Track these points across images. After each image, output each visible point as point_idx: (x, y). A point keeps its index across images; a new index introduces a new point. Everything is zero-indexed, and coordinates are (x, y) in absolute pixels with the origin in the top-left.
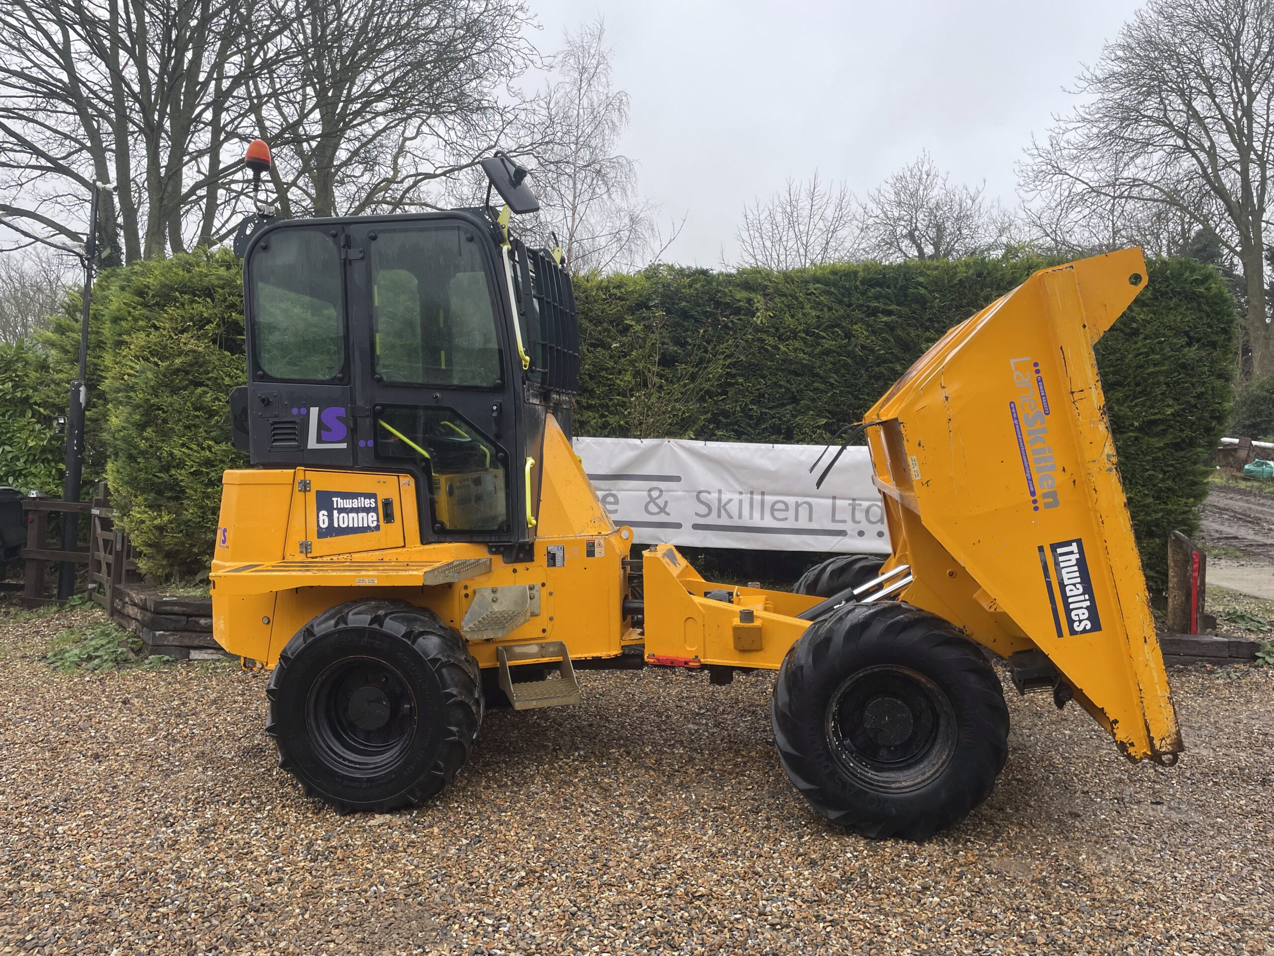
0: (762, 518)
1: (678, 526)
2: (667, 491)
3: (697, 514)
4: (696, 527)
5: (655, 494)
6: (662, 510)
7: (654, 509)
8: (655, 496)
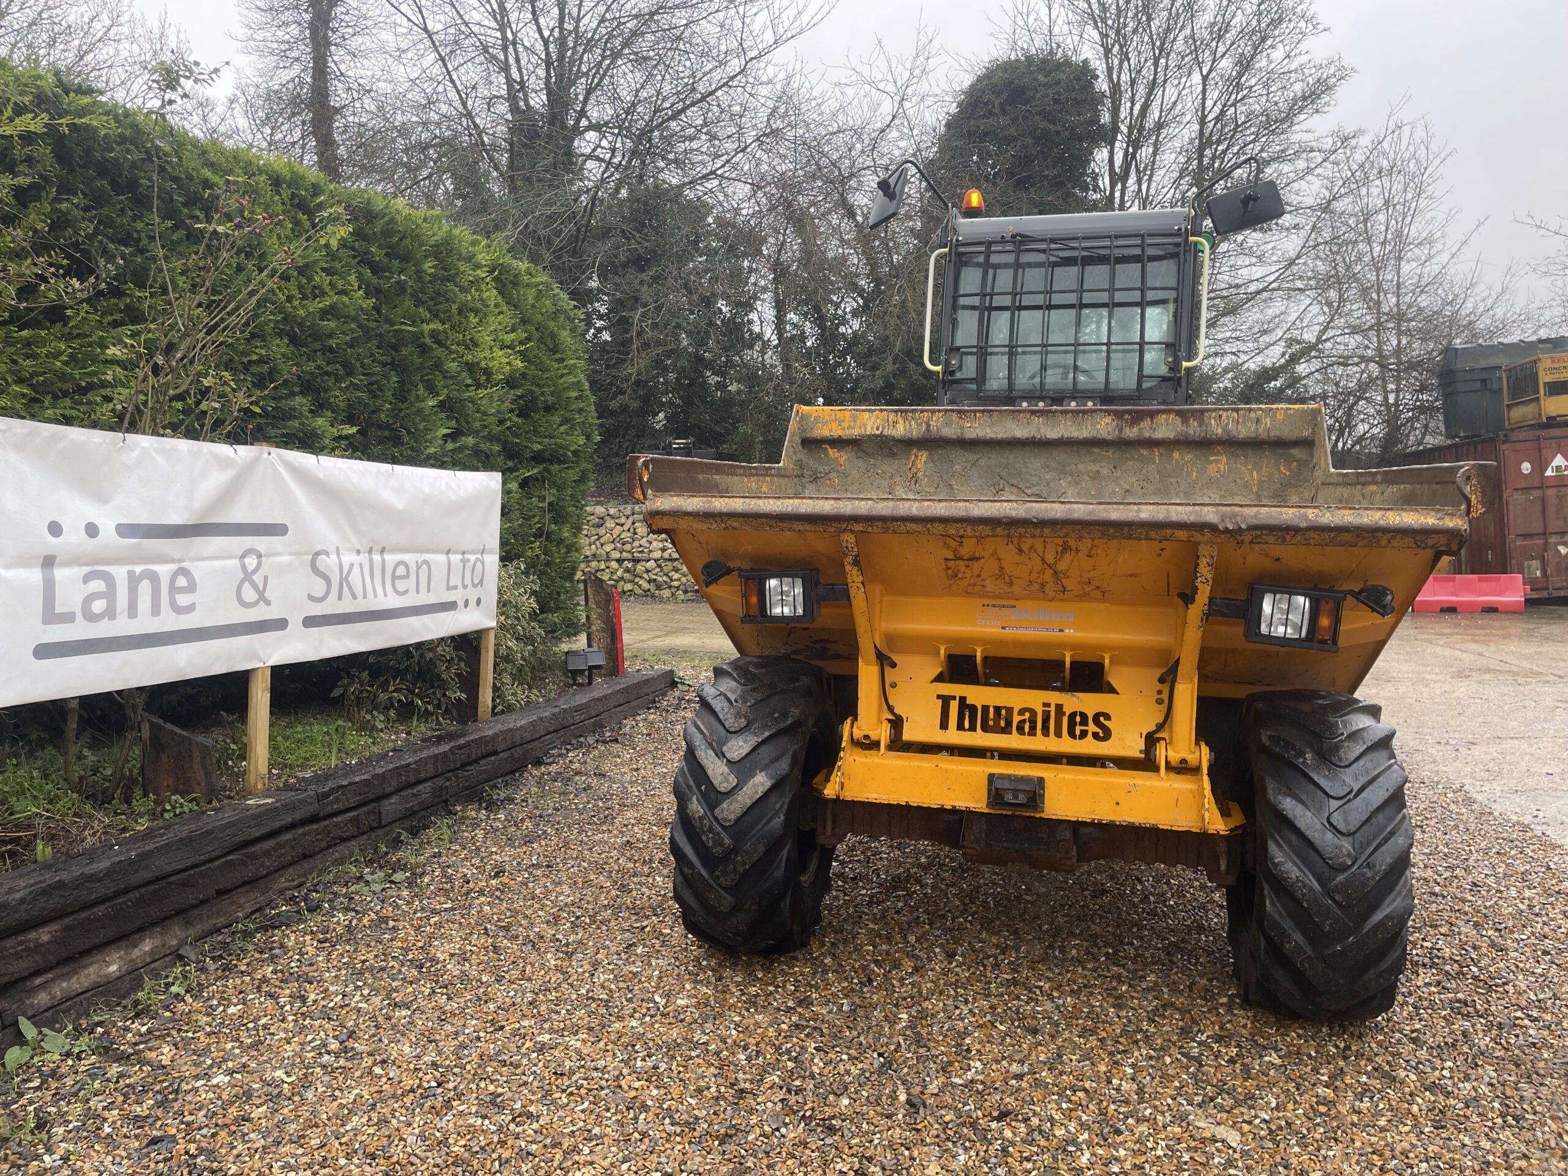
0: (385, 595)
1: (280, 624)
2: (269, 555)
3: (311, 598)
4: (310, 622)
5: (251, 562)
6: (262, 598)
7: (250, 595)
8: (251, 568)
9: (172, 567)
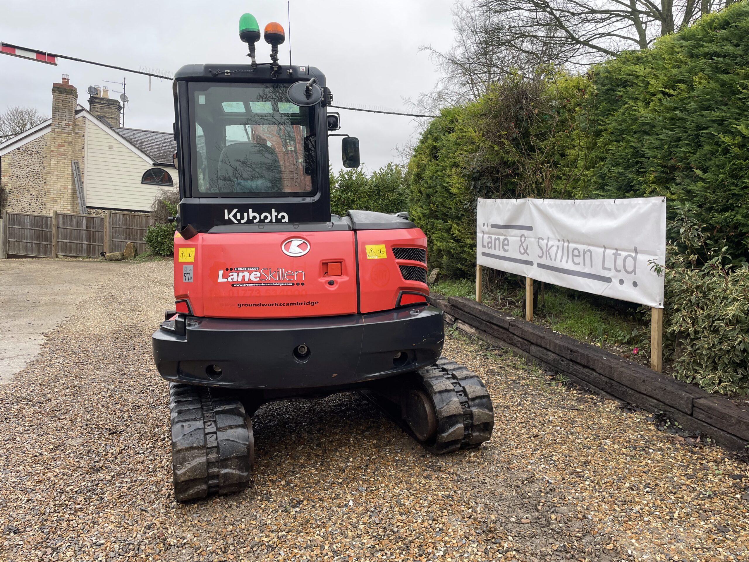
0: (567, 262)
1: (532, 264)
2: (528, 237)
3: (538, 256)
4: (538, 265)
5: (523, 239)
6: (526, 251)
7: (522, 251)
8: (523, 241)
9: (504, 237)
